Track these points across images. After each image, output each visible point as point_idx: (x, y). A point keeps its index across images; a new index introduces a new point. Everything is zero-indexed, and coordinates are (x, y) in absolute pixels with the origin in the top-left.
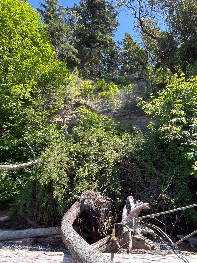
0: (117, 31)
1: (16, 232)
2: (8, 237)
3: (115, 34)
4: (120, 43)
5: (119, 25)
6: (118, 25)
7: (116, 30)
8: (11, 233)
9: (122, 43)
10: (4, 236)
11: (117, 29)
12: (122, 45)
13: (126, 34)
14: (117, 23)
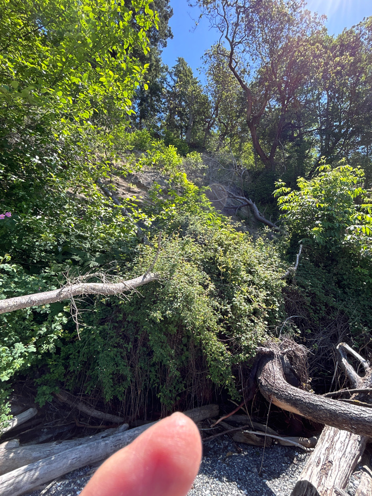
0: (165, 47)
1: (107, 442)
2: (92, 458)
3: (161, 51)
4: (168, 72)
5: (172, 38)
6: (169, 36)
7: (165, 45)
8: (97, 447)
9: (172, 72)
10: (82, 457)
11: (166, 42)
12: (171, 76)
13: (180, 61)
14: (170, 31)
